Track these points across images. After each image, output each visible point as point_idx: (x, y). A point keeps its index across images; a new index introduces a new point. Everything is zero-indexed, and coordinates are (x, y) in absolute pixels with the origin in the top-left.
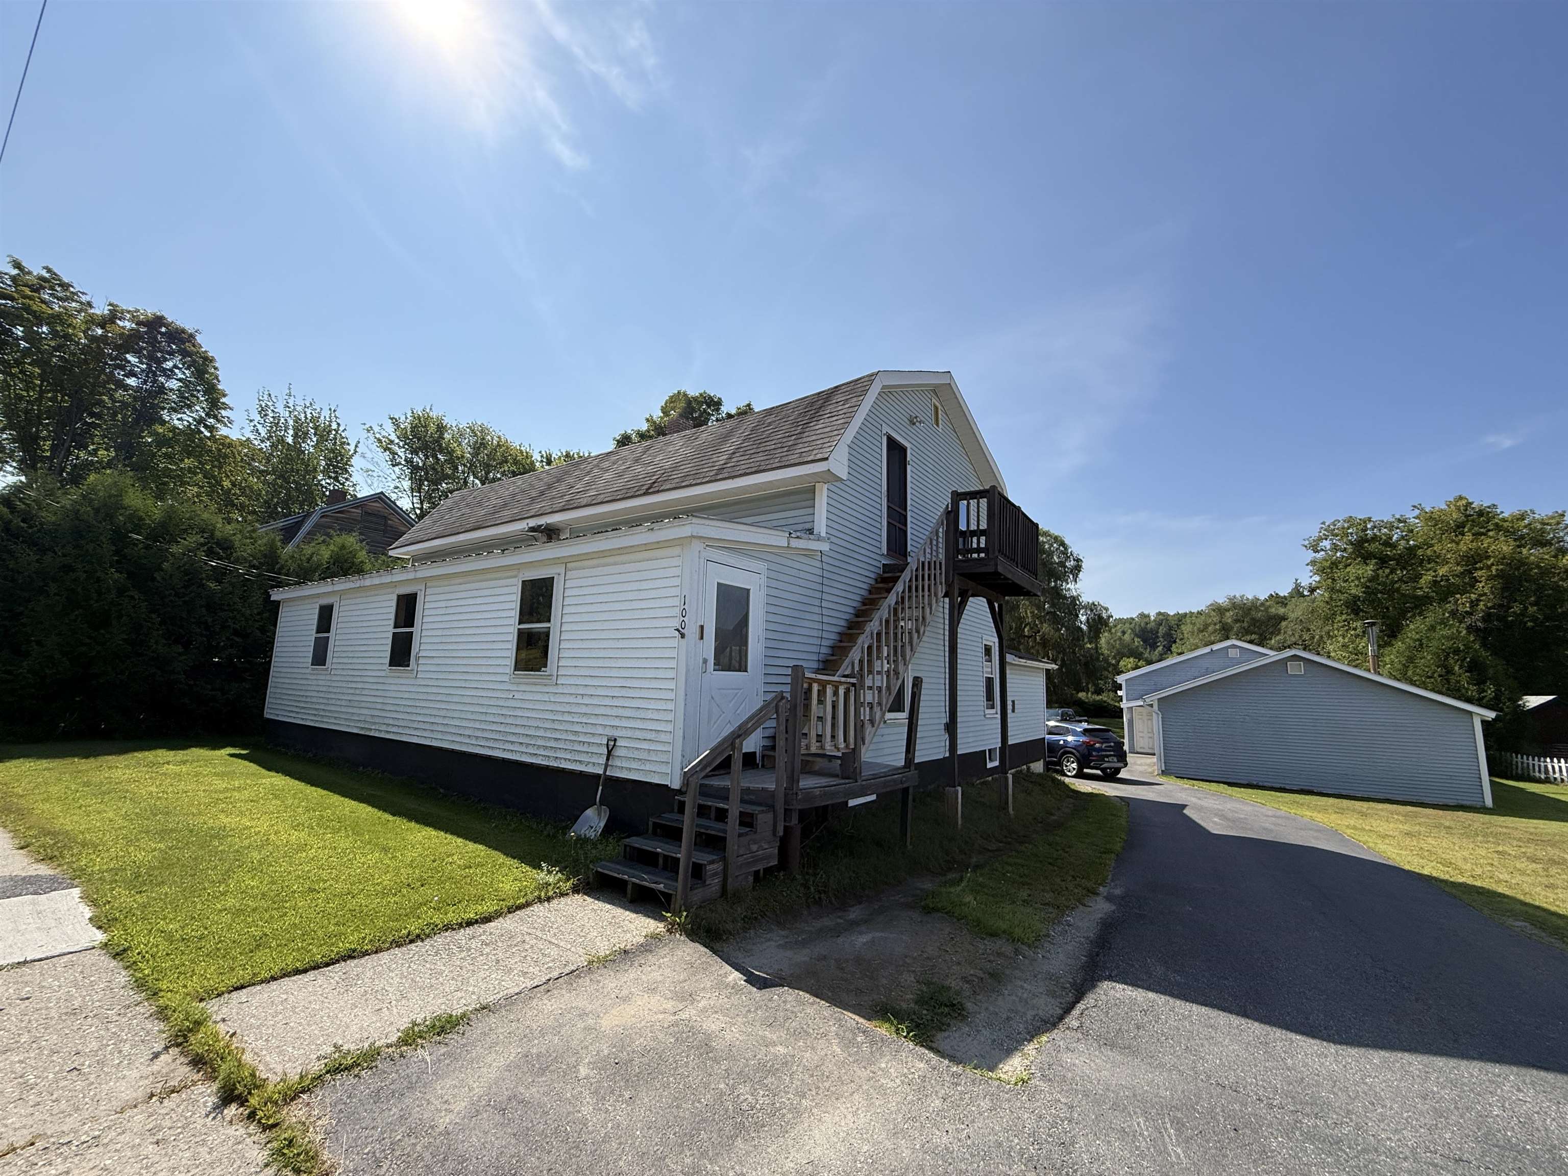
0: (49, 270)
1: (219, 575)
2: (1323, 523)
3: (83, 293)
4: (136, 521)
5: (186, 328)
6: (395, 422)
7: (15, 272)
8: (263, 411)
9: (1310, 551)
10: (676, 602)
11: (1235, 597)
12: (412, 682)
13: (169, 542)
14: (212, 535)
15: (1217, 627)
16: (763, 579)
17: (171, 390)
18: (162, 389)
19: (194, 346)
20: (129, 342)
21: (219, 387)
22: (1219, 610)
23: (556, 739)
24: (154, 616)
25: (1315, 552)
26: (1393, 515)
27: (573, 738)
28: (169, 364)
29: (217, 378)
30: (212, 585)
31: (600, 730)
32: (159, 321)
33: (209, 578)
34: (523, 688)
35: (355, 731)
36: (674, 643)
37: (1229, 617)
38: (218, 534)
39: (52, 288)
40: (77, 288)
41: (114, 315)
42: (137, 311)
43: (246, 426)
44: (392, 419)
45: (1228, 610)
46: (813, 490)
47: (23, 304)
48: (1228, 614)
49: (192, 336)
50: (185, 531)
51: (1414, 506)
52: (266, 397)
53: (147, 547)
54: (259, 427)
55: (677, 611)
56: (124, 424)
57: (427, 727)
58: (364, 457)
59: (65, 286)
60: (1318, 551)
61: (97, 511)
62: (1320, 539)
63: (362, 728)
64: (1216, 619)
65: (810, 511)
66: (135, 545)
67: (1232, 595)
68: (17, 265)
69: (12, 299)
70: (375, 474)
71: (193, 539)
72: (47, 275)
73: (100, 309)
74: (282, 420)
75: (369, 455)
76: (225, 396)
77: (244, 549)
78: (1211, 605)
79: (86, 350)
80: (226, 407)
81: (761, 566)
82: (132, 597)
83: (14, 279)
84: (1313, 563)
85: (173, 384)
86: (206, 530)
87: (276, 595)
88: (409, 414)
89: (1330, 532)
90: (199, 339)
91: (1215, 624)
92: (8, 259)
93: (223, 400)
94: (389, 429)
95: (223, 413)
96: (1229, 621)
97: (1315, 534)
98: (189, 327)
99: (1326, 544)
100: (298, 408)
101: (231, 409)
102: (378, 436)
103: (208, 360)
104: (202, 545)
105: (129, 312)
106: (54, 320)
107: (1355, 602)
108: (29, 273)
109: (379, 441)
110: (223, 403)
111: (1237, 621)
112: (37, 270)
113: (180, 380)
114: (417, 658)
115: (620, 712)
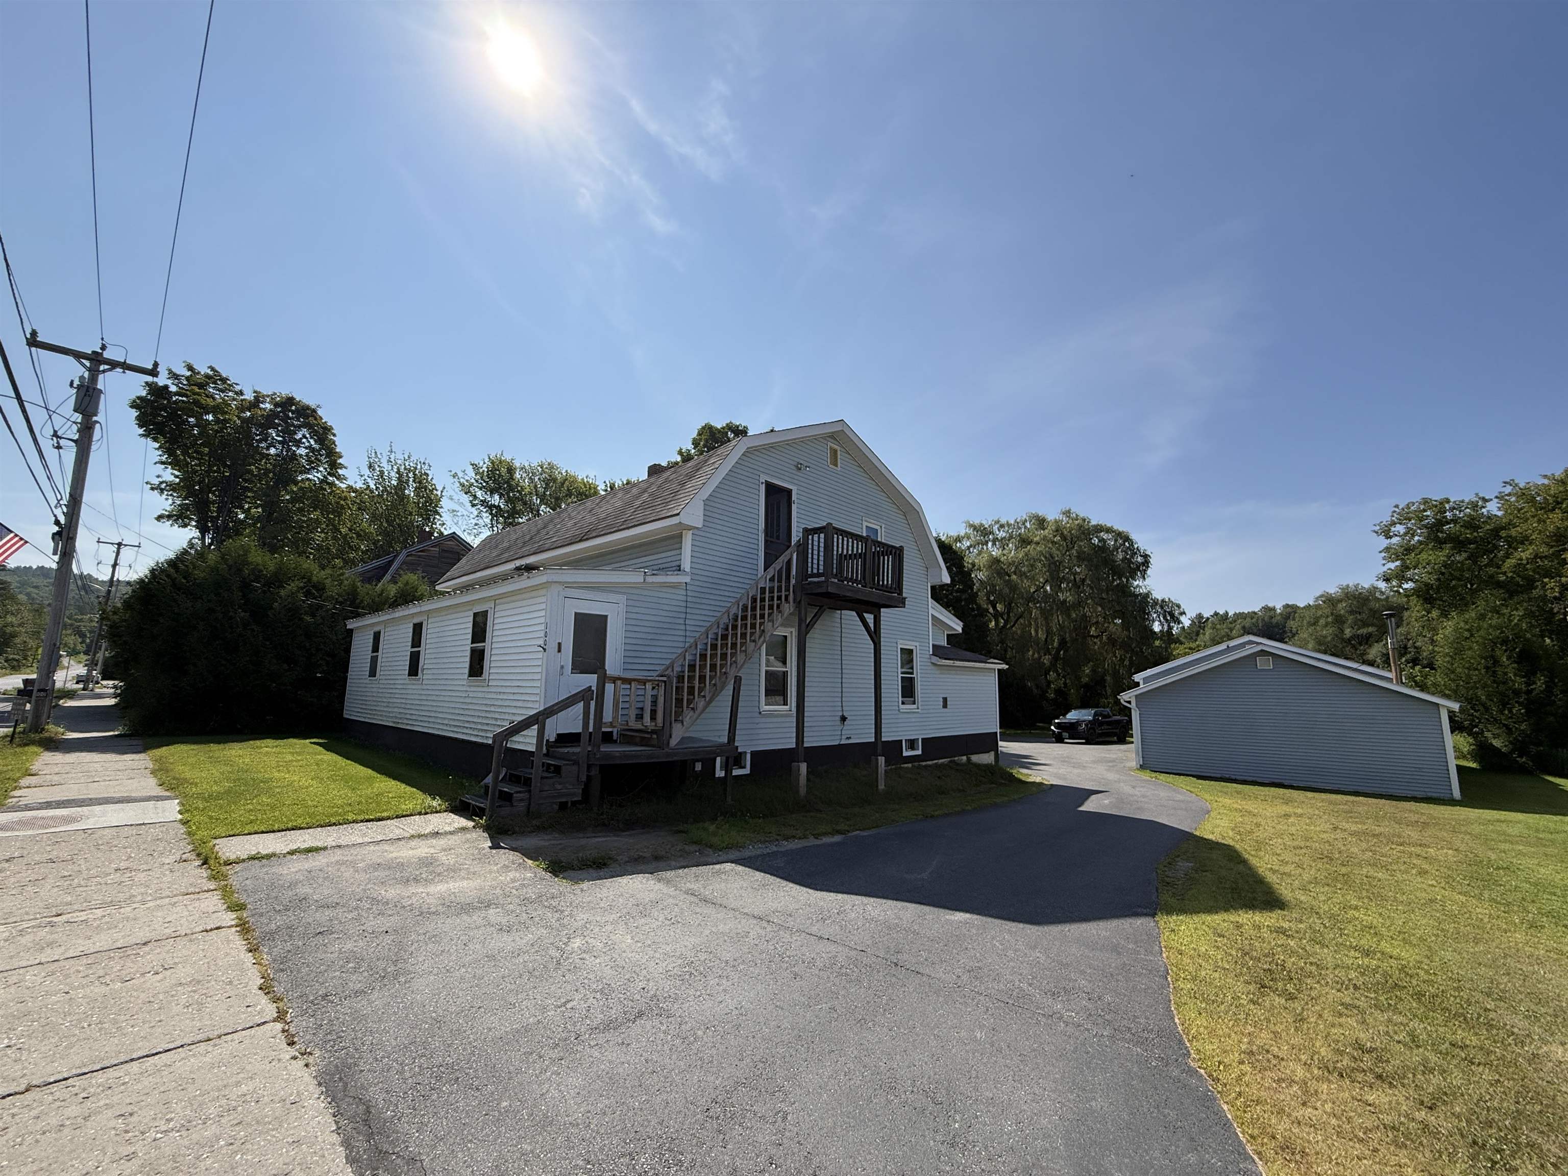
0: (212, 369)
1: (313, 610)
2: (1397, 506)
3: (237, 384)
4: (257, 574)
5: (311, 404)
6: (475, 467)
7: (189, 373)
8: (370, 466)
9: (1382, 537)
10: (543, 627)
11: (1348, 586)
12: (419, 687)
13: (278, 587)
14: (310, 580)
15: (1330, 619)
16: (622, 608)
17: (301, 456)
18: (294, 457)
19: (316, 419)
20: (269, 421)
21: (337, 450)
22: (1330, 601)
23: (488, 724)
24: (268, 643)
25: (1387, 538)
26: (1477, 494)
27: (494, 722)
28: (299, 436)
29: (334, 442)
30: (308, 618)
31: (507, 717)
32: (290, 401)
33: (306, 613)
34: (472, 689)
35: (391, 724)
36: (540, 655)
37: (1342, 607)
38: (315, 579)
39: (215, 383)
40: (232, 380)
41: (258, 399)
42: (275, 394)
43: (358, 481)
44: (472, 465)
45: (1340, 601)
46: (680, 536)
47: (194, 399)
48: (1340, 606)
49: (314, 411)
50: (290, 578)
51: (1505, 483)
52: (373, 455)
53: (264, 592)
54: (369, 480)
55: (542, 634)
56: (267, 488)
57: (426, 719)
58: (452, 499)
59: (224, 380)
60: (1391, 537)
61: (230, 567)
62: (1393, 524)
63: (394, 722)
64: (1327, 611)
65: (678, 552)
66: (256, 591)
67: (1345, 584)
68: (190, 368)
69: (187, 396)
70: (459, 514)
71: (293, 586)
72: (211, 373)
73: (249, 396)
74: (386, 473)
75: (456, 497)
76: (341, 457)
77: (333, 590)
78: (1322, 596)
79: (237, 430)
80: (342, 466)
81: (622, 598)
82: (253, 630)
83: (188, 378)
84: (1387, 549)
85: (302, 451)
86: (306, 577)
87: (351, 624)
88: (487, 460)
89: (1404, 516)
90: (320, 412)
91: (1328, 617)
92: (184, 365)
93: (340, 461)
94: (471, 473)
95: (340, 472)
96: (1342, 612)
97: (1386, 519)
98: (312, 404)
99: (1400, 529)
100: (399, 462)
101: (346, 468)
102: (462, 480)
103: (327, 429)
104: (302, 588)
105: (268, 396)
106: (216, 409)
107: (1428, 590)
108: (199, 373)
109: (462, 485)
110: (340, 464)
111: (1352, 612)
112: (204, 370)
113: (306, 448)
114: (423, 670)
115: (515, 704)
